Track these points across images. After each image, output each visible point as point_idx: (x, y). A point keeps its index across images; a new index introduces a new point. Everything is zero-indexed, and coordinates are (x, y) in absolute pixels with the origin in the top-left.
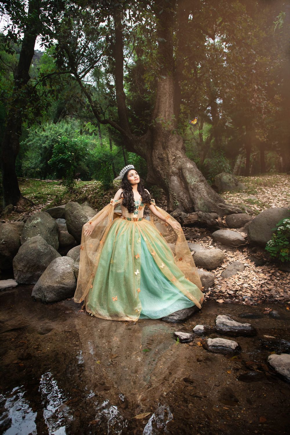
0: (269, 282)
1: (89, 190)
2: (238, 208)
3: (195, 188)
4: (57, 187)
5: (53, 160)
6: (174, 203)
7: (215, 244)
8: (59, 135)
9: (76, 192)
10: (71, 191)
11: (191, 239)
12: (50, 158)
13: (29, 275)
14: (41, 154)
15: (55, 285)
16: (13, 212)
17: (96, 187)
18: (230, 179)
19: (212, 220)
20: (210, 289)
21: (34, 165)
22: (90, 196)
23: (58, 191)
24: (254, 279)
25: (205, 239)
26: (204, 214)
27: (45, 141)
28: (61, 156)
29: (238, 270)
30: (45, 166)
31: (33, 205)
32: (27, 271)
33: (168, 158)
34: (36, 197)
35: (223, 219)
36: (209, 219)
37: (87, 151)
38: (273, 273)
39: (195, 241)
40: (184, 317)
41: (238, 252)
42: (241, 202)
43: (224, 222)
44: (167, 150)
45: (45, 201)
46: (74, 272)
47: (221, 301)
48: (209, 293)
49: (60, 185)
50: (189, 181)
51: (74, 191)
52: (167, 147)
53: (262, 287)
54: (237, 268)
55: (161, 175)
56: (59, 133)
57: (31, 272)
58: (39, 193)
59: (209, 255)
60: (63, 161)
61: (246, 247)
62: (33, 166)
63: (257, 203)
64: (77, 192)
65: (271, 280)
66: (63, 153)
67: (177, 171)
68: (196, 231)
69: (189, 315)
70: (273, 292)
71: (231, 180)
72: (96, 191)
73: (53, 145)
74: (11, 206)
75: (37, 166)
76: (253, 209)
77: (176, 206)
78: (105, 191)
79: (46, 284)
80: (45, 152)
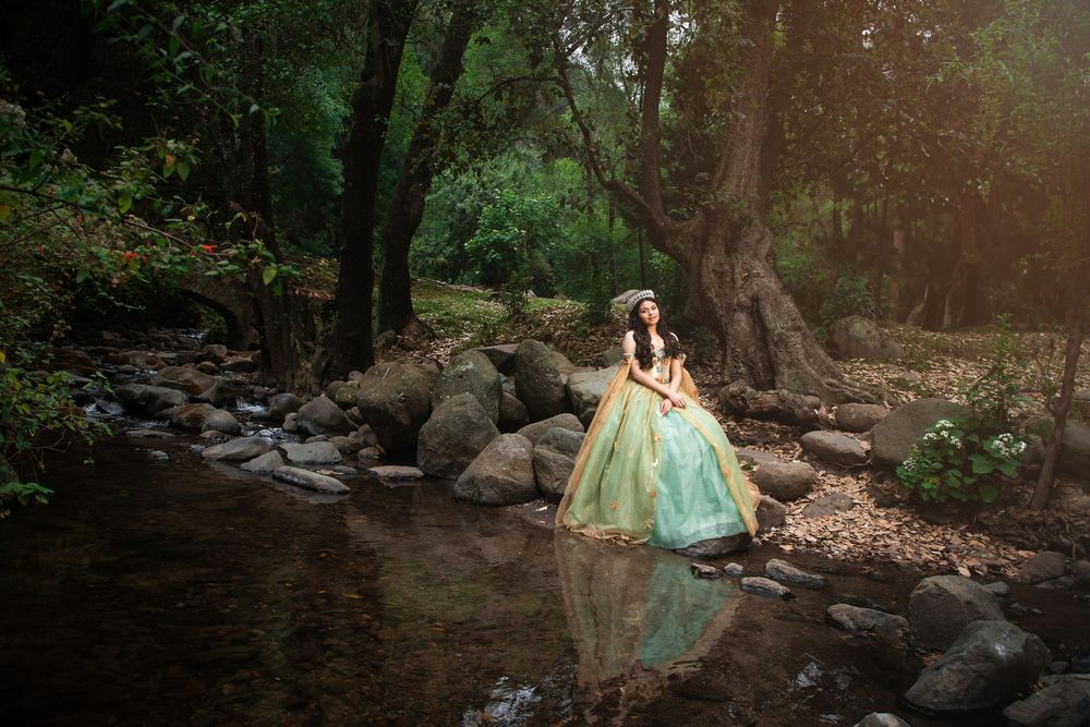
0: (893, 535)
1: (558, 320)
2: (867, 393)
3: (782, 342)
4: (483, 305)
5: (477, 241)
6: (735, 367)
7: (805, 458)
8: (497, 186)
9: (528, 320)
10: (517, 316)
11: (760, 443)
12: (471, 234)
13: (447, 461)
14: (452, 225)
15: (500, 477)
16: (394, 347)
17: (574, 316)
18: (869, 332)
19: (806, 408)
20: (773, 529)
21: (432, 249)
22: (559, 332)
23: (486, 313)
24: (866, 526)
25: (787, 446)
26: (791, 396)
27: (465, 197)
28: (495, 233)
29: (838, 508)
30: (456, 252)
31: (434, 337)
32: (444, 454)
33: (733, 273)
34: (440, 322)
35: (830, 411)
36: (800, 407)
37: (555, 227)
38: (906, 523)
39: (767, 449)
40: (713, 553)
41: (849, 478)
42: (881, 383)
43: (831, 416)
44: (733, 258)
45: (458, 333)
46: (533, 461)
47: (788, 548)
48: (771, 535)
49: (489, 299)
50: (770, 326)
51: (524, 319)
52: (735, 250)
53: (875, 539)
54: (838, 504)
55: (714, 308)
56: (498, 182)
57: (450, 456)
58: (447, 314)
59: (784, 471)
60: (500, 246)
61: (866, 470)
62: (430, 250)
63: (916, 389)
64: (531, 322)
65: (899, 532)
66: (500, 227)
67: (749, 303)
68: (772, 429)
69: (724, 552)
70: (892, 550)
71: (873, 334)
72: (573, 324)
73: (481, 208)
74: (390, 333)
75: (438, 249)
76: (905, 399)
77: (737, 373)
78: (592, 326)
79: (485, 473)
80: (461, 220)
